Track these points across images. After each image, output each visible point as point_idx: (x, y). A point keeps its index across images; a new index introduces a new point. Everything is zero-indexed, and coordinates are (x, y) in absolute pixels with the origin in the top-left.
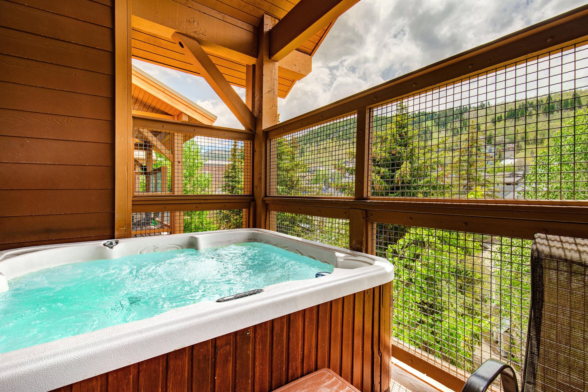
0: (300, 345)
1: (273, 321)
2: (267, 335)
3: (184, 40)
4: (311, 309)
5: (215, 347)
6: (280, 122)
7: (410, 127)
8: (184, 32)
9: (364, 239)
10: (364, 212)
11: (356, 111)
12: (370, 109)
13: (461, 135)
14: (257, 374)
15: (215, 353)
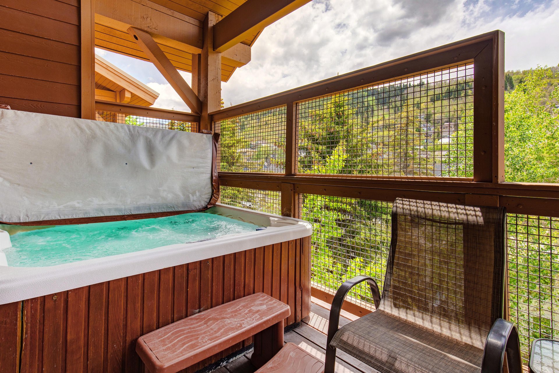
0: (242, 275)
1: (224, 256)
2: (220, 266)
3: (138, 33)
4: (250, 250)
5: (188, 269)
6: (224, 108)
7: (346, 107)
8: (139, 27)
9: (292, 207)
10: (292, 185)
11: (286, 104)
12: (296, 103)
13: (401, 112)
14: (214, 292)
15: (188, 274)
